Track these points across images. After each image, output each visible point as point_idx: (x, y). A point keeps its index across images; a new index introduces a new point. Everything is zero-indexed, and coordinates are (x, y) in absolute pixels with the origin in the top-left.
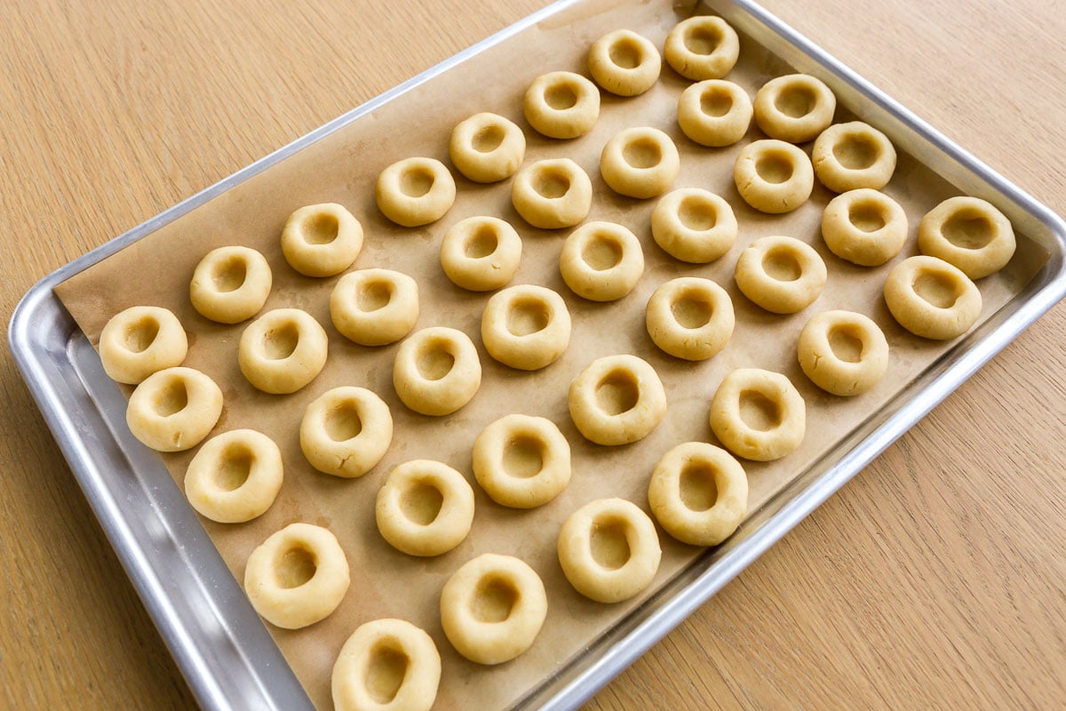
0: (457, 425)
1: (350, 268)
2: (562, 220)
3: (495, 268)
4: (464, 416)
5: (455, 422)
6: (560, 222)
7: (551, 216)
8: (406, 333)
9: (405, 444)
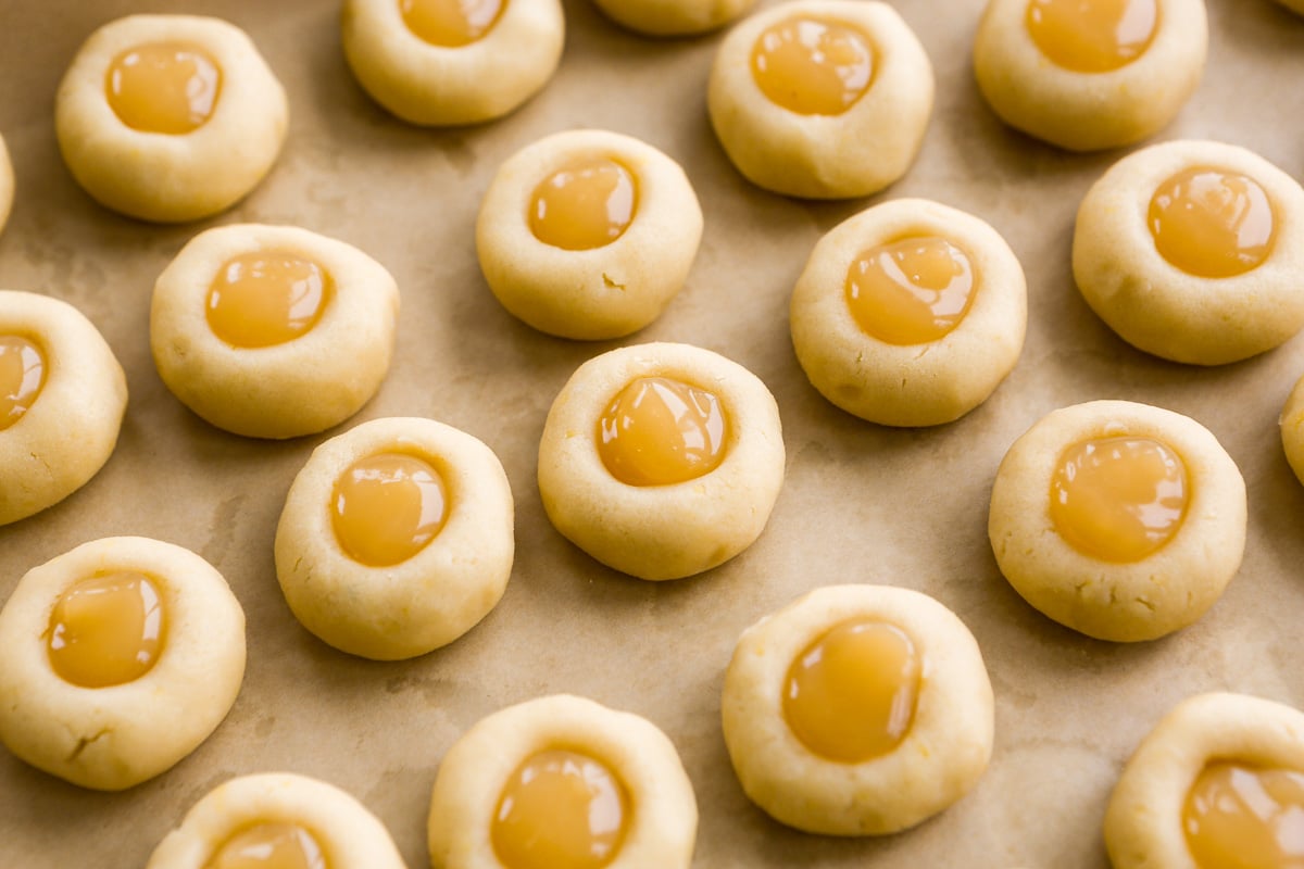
0: (420, 694)
1: (237, 209)
2: (826, 179)
3: (610, 283)
4: (448, 671)
5: (416, 682)
6: (819, 184)
7: (795, 161)
8: (340, 418)
9: (272, 720)
